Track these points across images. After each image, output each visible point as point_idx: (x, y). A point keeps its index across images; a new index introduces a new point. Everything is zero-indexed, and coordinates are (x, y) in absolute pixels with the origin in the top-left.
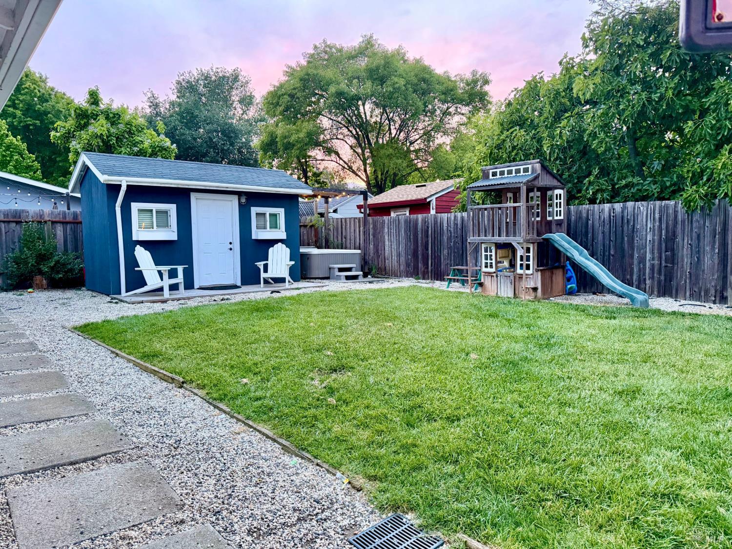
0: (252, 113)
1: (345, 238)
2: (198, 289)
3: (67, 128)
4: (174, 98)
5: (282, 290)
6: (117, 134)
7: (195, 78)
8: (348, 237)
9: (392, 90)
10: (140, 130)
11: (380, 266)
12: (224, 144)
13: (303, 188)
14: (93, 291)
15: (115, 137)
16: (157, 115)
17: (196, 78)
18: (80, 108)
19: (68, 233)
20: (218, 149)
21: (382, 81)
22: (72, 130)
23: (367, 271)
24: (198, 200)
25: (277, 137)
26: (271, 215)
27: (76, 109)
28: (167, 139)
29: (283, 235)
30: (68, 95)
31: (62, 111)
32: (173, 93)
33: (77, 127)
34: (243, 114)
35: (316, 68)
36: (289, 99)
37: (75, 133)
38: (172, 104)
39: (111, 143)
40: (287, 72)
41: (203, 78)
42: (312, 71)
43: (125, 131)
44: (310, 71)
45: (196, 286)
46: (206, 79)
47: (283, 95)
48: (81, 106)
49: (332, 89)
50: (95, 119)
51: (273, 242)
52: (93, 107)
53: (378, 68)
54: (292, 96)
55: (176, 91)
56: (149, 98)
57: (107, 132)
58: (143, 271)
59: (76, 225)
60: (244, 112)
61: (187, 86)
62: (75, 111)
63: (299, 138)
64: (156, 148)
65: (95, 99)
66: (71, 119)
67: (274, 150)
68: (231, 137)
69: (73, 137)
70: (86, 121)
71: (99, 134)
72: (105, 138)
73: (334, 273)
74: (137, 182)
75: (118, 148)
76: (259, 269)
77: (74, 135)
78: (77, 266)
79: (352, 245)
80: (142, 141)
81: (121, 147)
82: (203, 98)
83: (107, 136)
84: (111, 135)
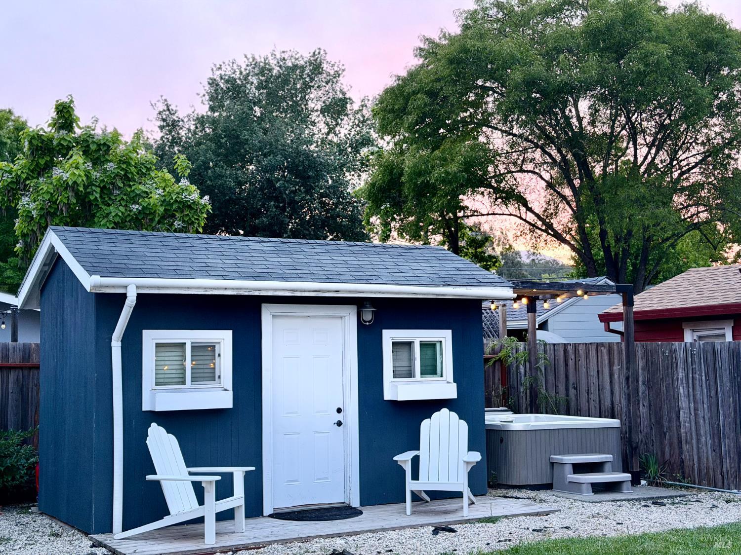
0: (345, 129)
1: (576, 389)
2: (271, 516)
3: (14, 174)
4: (203, 110)
5: (455, 523)
6: (103, 181)
7: (241, 73)
8: (583, 387)
9: (642, 68)
10: (144, 171)
11: (667, 457)
12: (295, 192)
13: (492, 284)
14: (52, 517)
15: (99, 186)
16: (175, 141)
17: (244, 73)
18: (40, 136)
19: (10, 391)
20: (284, 201)
21: (619, 50)
22: (24, 176)
23: (637, 469)
24: (277, 321)
25: (401, 174)
26: (423, 345)
27: (33, 138)
28: (194, 187)
29: (450, 391)
30: (17, 113)
31: (6, 143)
32: (202, 102)
33: (32, 171)
34: (328, 134)
35: (481, 37)
36: (427, 100)
37: (28, 182)
38: (201, 121)
39: (92, 198)
40: (421, 49)
41: (257, 71)
42: (474, 44)
43: (117, 175)
44: (470, 43)
45: (267, 510)
46: (262, 72)
47: (414, 93)
48: (41, 133)
49: (516, 75)
50: (64, 156)
51: (429, 407)
52: (63, 132)
53: (610, 27)
54: (432, 94)
55: (207, 97)
56: (160, 113)
57: (84, 179)
58: (163, 483)
59: (26, 372)
60: (331, 130)
61: (228, 88)
62: (30, 142)
63: (447, 173)
64: (172, 204)
65: (66, 120)
66: (20, 156)
67: (394, 199)
68: (309, 177)
69: (24, 189)
70: (48, 159)
71: (70, 183)
72: (81, 189)
73: (564, 478)
74: (158, 288)
75: (104, 207)
76: (403, 472)
77: (26, 186)
78: (23, 461)
79: (594, 405)
80: (146, 192)
81: (109, 205)
82: (256, 108)
83: (84, 185)
84: (91, 184)
